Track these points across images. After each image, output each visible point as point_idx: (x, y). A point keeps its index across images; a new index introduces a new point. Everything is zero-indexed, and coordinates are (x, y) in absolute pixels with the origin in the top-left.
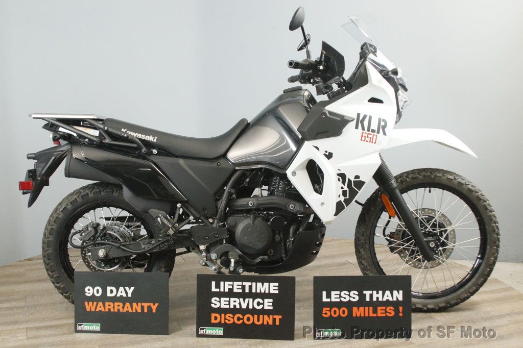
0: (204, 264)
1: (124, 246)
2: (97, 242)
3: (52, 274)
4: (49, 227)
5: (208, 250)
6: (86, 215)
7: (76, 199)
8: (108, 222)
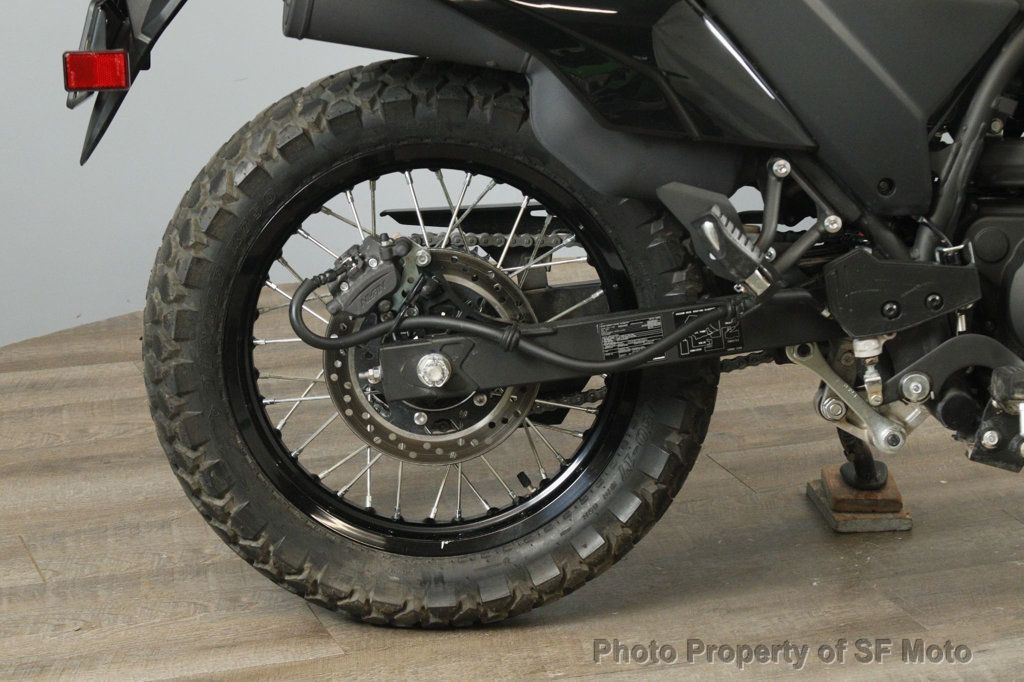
0: (840, 412)
1: (531, 338)
2: (408, 322)
3: (191, 454)
4: (185, 256)
5: (887, 363)
6: (338, 202)
7: (305, 133)
8: (437, 230)
